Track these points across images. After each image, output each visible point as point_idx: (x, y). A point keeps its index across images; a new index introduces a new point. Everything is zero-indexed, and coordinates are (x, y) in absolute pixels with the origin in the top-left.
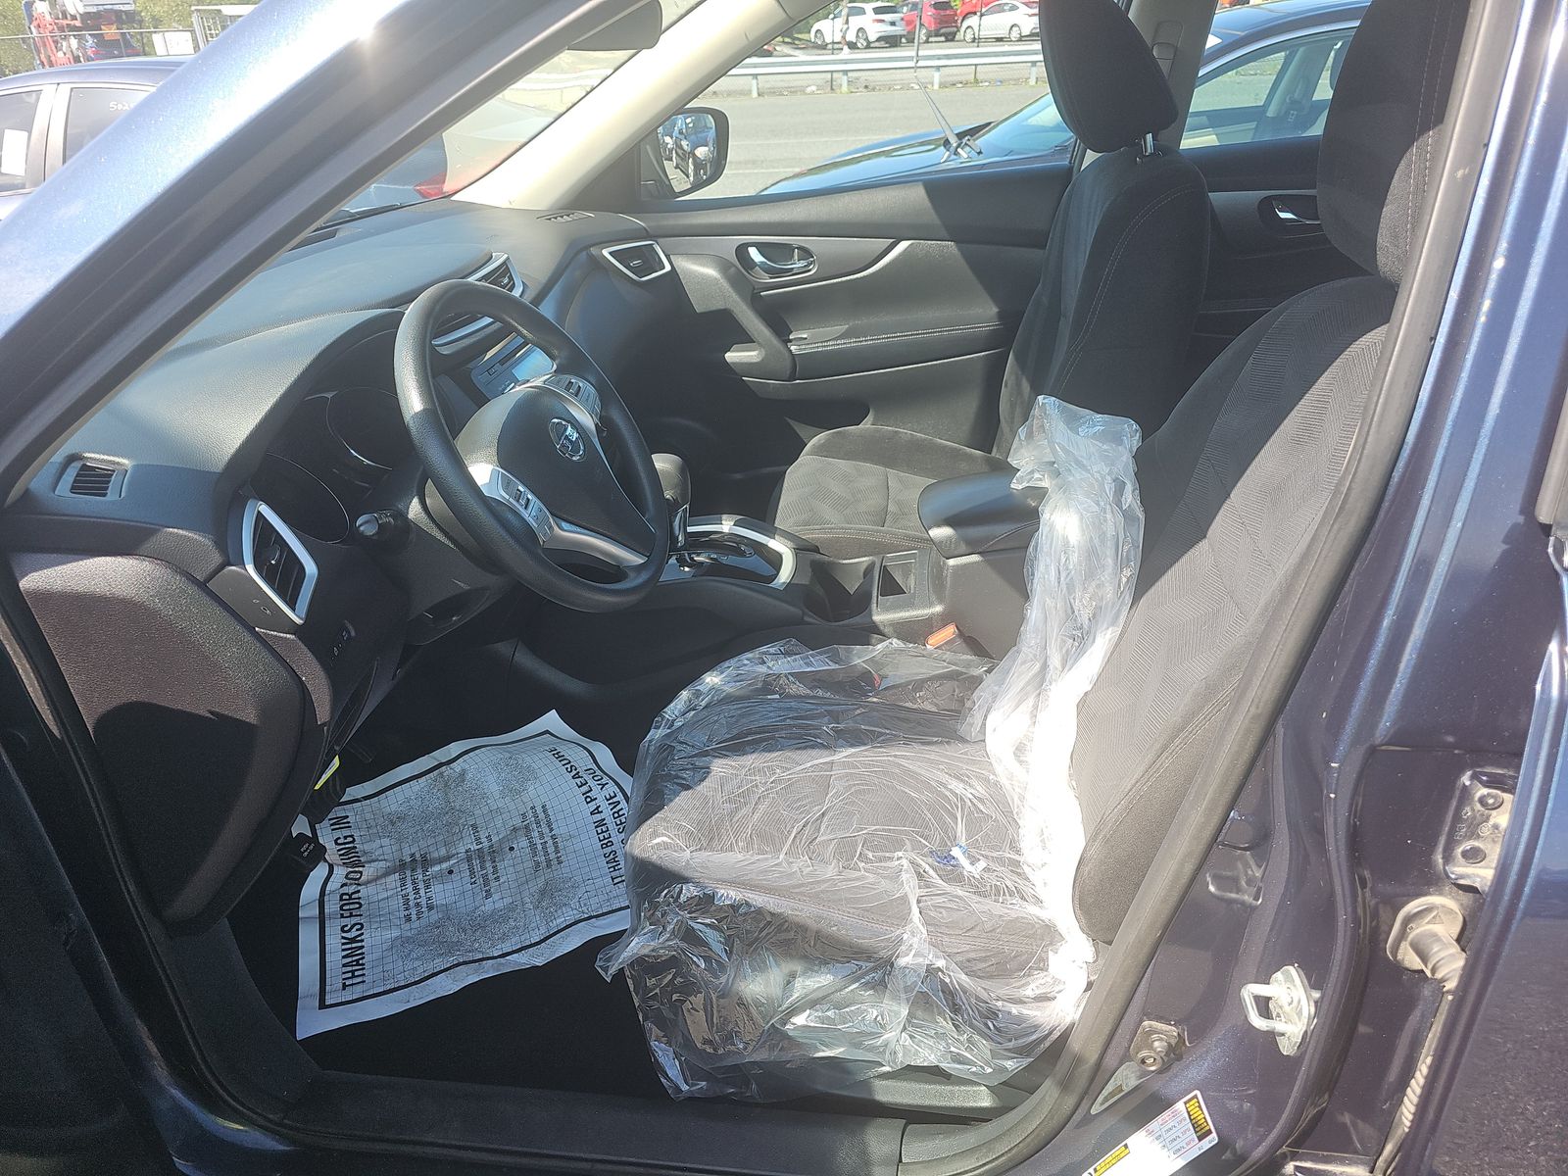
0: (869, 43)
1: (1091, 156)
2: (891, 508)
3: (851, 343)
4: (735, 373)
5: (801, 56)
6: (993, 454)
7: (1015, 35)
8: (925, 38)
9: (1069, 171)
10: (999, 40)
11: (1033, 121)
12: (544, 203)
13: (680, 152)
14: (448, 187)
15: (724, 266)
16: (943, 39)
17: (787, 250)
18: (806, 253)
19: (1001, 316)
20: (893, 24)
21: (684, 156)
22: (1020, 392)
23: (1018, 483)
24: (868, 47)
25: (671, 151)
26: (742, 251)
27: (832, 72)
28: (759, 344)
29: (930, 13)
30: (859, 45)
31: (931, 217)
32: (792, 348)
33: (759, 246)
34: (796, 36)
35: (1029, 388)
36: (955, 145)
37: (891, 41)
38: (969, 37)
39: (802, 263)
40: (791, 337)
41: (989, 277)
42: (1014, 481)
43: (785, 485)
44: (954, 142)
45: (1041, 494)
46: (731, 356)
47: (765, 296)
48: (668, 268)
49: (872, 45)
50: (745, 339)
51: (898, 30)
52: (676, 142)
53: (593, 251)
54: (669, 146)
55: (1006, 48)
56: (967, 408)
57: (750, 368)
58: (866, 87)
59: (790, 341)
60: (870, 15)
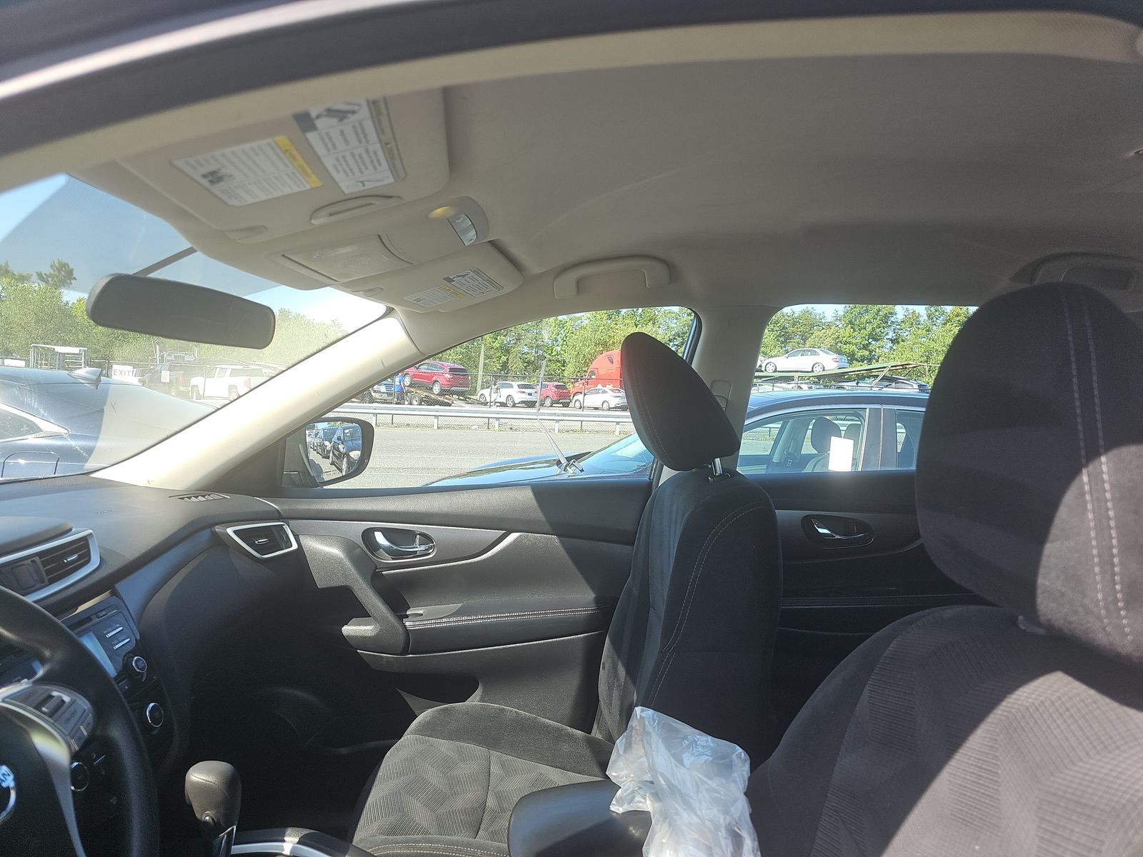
0: (515, 404)
1: (667, 473)
2: (491, 803)
3: (464, 620)
4: (352, 646)
5: (468, 407)
6: (593, 734)
7: (605, 406)
8: (550, 404)
9: (650, 485)
10: (596, 409)
11: (619, 453)
12: (182, 485)
13: (337, 453)
14: (89, 465)
15: (349, 547)
16: (561, 405)
17: (410, 535)
18: (427, 538)
19: (598, 601)
20: (530, 394)
21: (340, 456)
22: (616, 676)
23: (620, 803)
24: (514, 406)
25: (328, 452)
26: (368, 535)
27: (489, 418)
28: (375, 618)
29: (552, 390)
30: (508, 405)
31: (538, 514)
32: (407, 624)
33: (384, 531)
35: (624, 672)
36: (565, 465)
37: (530, 404)
38: (578, 405)
39: (423, 548)
40: (408, 613)
41: (586, 566)
42: (614, 802)
43: (380, 774)
44: (564, 462)
45: (643, 819)
46: (348, 630)
47: (387, 575)
48: (295, 546)
49: (517, 405)
50: (361, 612)
51: (534, 398)
52: (334, 446)
53: (218, 529)
54: (328, 448)
55: (600, 413)
56: (568, 686)
57: (364, 642)
58: (511, 428)
59: (407, 616)
60: (516, 388)
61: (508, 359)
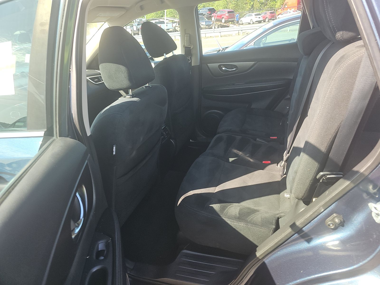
0: (253, 23)
8: (268, 21)
20: (259, 18)
24: (253, 24)
29: (269, 15)
30: (251, 23)
34: (234, 22)
37: (260, 22)
49: (254, 23)
51: (261, 19)
60: (254, 16)
61: (253, 3)
